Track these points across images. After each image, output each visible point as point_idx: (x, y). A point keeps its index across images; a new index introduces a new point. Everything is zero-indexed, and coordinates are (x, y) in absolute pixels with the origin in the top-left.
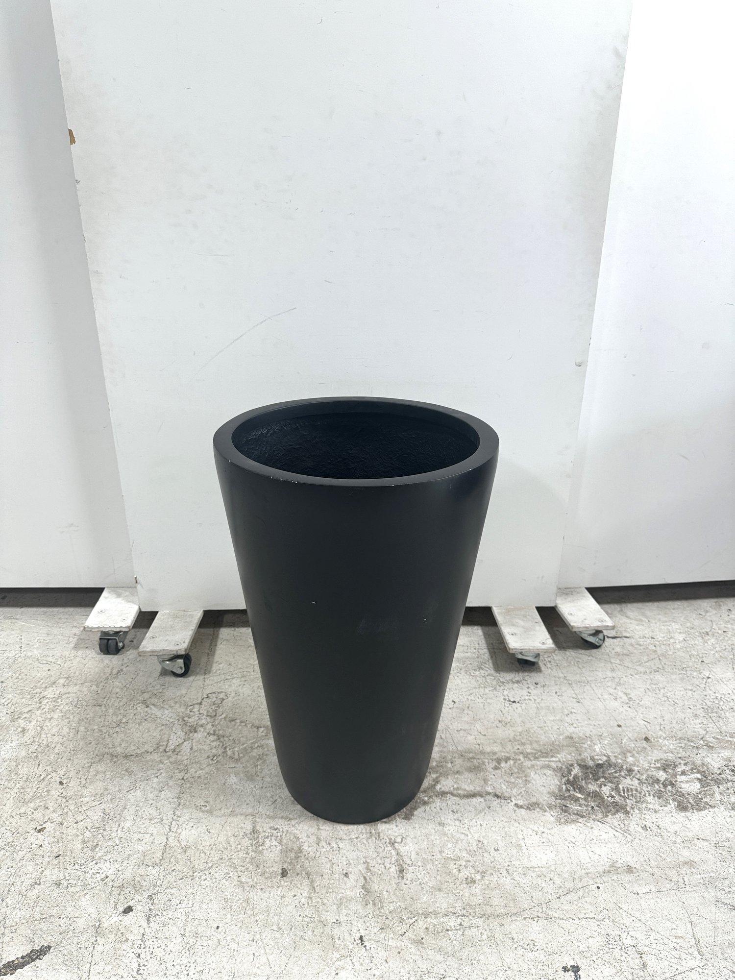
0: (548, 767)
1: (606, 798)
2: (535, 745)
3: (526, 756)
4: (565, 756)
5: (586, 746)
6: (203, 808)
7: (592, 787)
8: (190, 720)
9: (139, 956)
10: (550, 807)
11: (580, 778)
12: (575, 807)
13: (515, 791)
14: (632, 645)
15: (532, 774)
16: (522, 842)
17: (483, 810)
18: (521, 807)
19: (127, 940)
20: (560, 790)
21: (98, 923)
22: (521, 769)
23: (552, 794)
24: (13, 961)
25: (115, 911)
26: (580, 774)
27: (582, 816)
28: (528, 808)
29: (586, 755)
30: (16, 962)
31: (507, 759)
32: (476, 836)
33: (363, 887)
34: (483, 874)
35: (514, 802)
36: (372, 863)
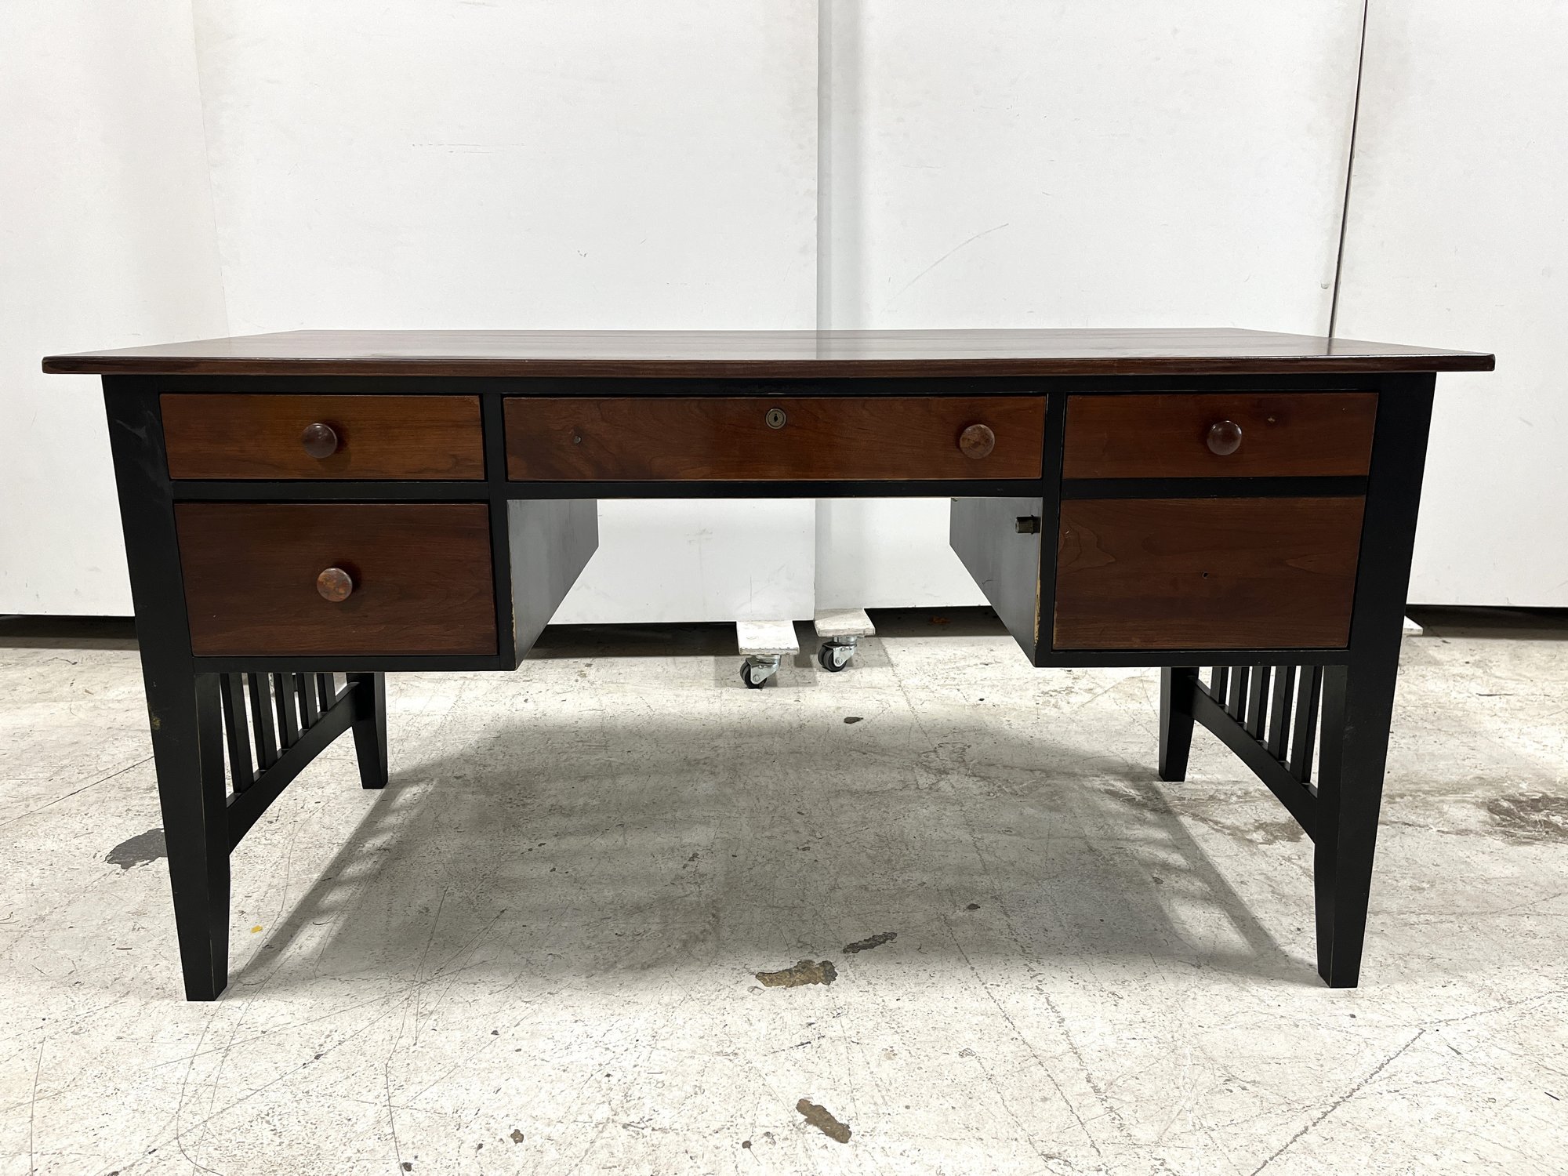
0: (1464, 801)
1: (1560, 825)
2: (1432, 784)
3: (1427, 793)
4: (1481, 794)
5: (1506, 784)
6: (1008, 833)
7: (1537, 817)
8: (932, 765)
9: (1016, 940)
10: (1489, 833)
11: (1515, 810)
12: (1520, 833)
13: (1430, 820)
14: (1518, 701)
15: (1446, 808)
16: (1468, 860)
17: (1396, 835)
18: (1447, 833)
19: (990, 929)
20: (1493, 819)
21: (942, 917)
22: (1426, 804)
23: (1484, 823)
24: (857, 944)
25: (957, 908)
26: (1512, 807)
27: (1539, 840)
28: (1457, 834)
29: (1511, 791)
30: (860, 944)
31: (1402, 796)
32: (1402, 855)
33: (1273, 892)
34: (1432, 884)
35: (1435, 830)
36: (1270, 874)
